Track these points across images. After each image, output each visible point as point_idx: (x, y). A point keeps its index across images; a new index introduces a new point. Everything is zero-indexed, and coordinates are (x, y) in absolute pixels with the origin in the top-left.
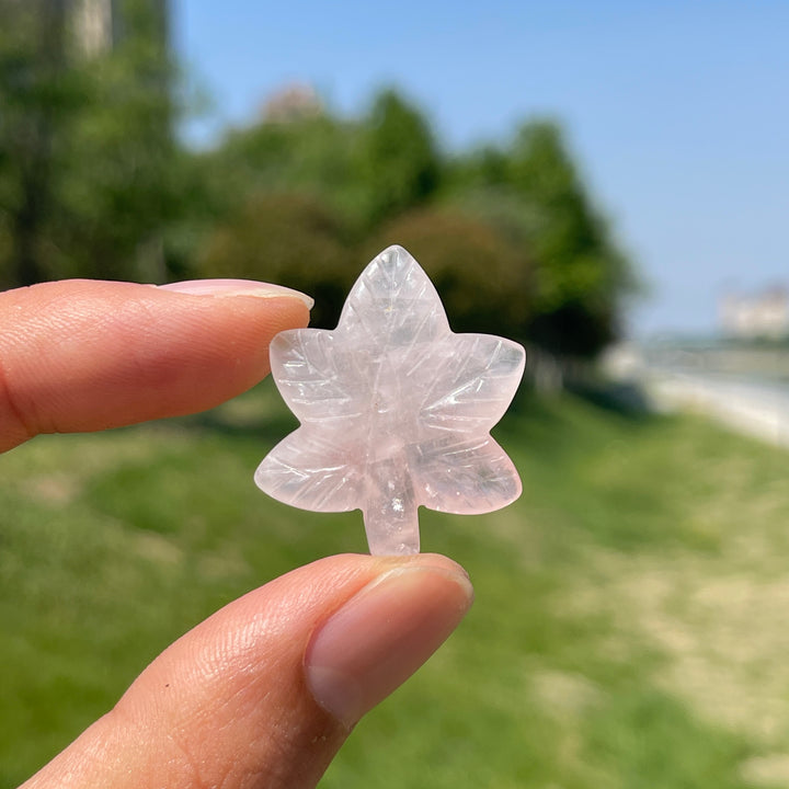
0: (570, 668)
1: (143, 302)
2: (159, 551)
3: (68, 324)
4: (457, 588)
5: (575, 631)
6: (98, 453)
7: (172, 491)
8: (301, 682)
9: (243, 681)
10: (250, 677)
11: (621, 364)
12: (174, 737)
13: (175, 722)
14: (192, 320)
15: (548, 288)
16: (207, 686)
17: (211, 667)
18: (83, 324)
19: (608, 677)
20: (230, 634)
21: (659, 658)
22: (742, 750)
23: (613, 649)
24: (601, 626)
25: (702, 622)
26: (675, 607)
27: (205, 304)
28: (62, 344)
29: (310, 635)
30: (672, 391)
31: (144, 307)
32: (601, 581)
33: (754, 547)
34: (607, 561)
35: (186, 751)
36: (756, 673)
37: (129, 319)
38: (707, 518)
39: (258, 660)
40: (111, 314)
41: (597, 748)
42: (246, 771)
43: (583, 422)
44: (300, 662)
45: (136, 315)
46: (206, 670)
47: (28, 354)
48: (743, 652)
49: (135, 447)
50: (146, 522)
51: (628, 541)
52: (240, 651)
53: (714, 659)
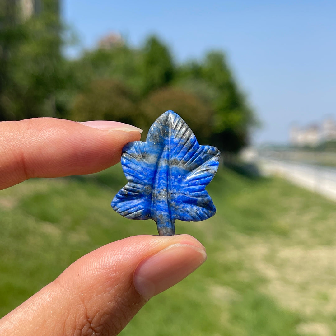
0: (225, 284)
2: (50, 230)
4: (200, 255)
5: (228, 268)
11: (248, 155)
15: (218, 122)
19: (241, 288)
21: (263, 281)
23: (243, 276)
24: (239, 266)
25: (281, 265)
26: (270, 259)
32: (239, 247)
33: (303, 234)
36: (303, 287)
38: (283, 222)
41: (236, 318)
43: (231, 179)
48: (298, 278)
50: (45, 218)
53: (285, 281)
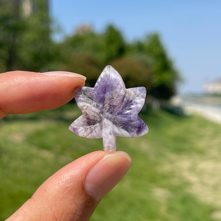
1: (36, 78)
2: (47, 155)
3: (14, 84)
5: (165, 177)
6: (30, 127)
7: (51, 138)
8: (83, 188)
9: (66, 188)
10: (68, 187)
11: (176, 101)
12: (48, 205)
13: (48, 201)
14: (50, 83)
15: (156, 80)
16: (56, 190)
17: (57, 185)
18: (19, 84)
19: (174, 189)
20: (63, 175)
21: (188, 184)
22: (212, 210)
23: (175, 182)
24: (172, 175)
25: (200, 173)
26: (193, 170)
27: (54, 78)
28: (13, 89)
29: (85, 174)
30: (190, 109)
31: (36, 79)
32: (171, 162)
33: (214, 152)
34: (173, 156)
35: (51, 208)
36: (215, 188)
37: (32, 82)
38: (201, 144)
39: (71, 182)
40: (27, 81)
41: (171, 209)
42: (68, 214)
43: (166, 118)
44: (83, 183)
45: (34, 81)
46: (56, 186)
47: (3, 92)
48: (212, 182)
49: (40, 126)
50: (43, 147)
51: (179, 151)
52: (66, 180)
53: (203, 184)
